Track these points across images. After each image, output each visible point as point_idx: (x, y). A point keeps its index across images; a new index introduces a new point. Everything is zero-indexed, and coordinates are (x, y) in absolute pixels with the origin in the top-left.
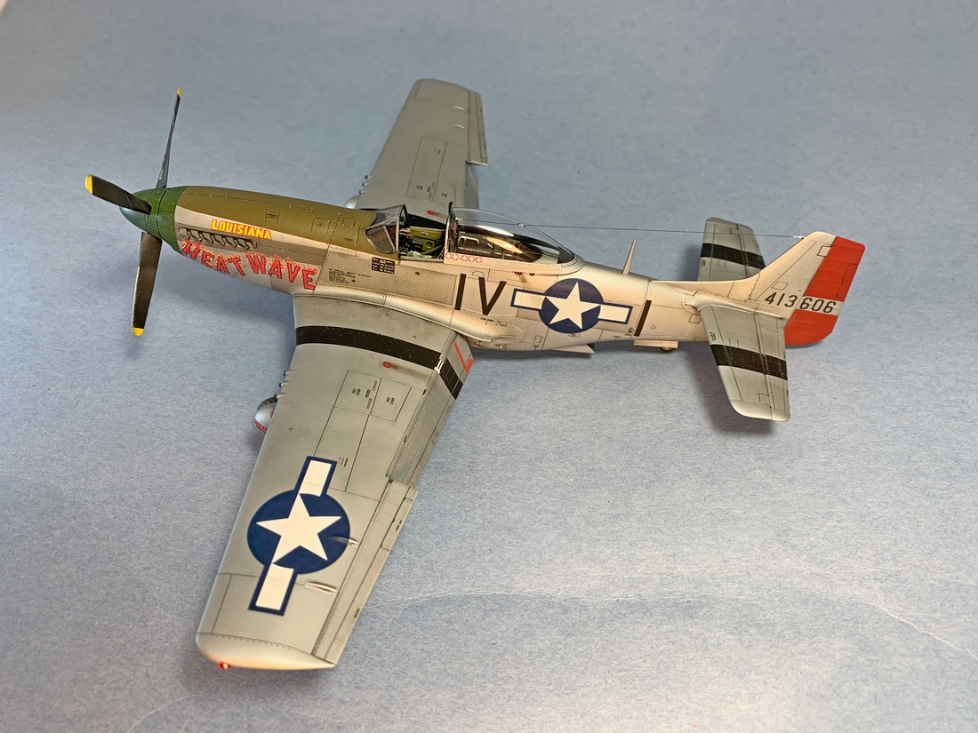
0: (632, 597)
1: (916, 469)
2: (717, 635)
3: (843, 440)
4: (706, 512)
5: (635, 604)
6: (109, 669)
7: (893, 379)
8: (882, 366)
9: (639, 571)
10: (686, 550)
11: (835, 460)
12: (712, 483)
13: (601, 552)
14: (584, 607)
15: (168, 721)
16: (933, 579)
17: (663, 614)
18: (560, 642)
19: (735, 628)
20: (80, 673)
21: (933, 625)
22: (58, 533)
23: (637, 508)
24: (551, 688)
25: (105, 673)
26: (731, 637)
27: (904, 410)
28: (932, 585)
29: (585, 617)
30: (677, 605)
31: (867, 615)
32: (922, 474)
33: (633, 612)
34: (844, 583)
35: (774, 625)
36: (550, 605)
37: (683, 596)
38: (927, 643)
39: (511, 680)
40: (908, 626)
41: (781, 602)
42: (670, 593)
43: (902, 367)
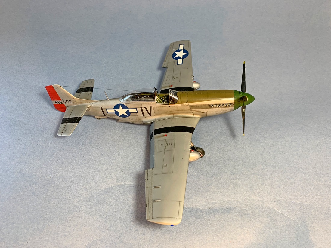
0: (213, 207)
1: (285, 170)
2: (235, 218)
3: (267, 162)
4: (232, 183)
5: (214, 210)
6: (74, 232)
7: (280, 143)
8: (277, 139)
9: (215, 200)
10: (227, 194)
11: (265, 168)
12: (233, 175)
13: (205, 195)
14: (201, 211)
15: (93, 246)
16: (288, 201)
17: (222, 212)
18: (196, 221)
19: (240, 216)
20: (66, 233)
21: (288, 213)
22: (50, 191)
23: (213, 182)
24: (194, 233)
25: (73, 233)
26: (239, 218)
27: (283, 152)
28: (288, 203)
29: (201, 213)
30: (225, 209)
31: (272, 211)
32: (287, 172)
33: (214, 212)
34: (267, 203)
35: (249, 215)
36: (192, 210)
37: (227, 207)
38: (286, 218)
39: (184, 232)
40: (282, 214)
41: (251, 208)
42: (223, 206)
43: (282, 139)
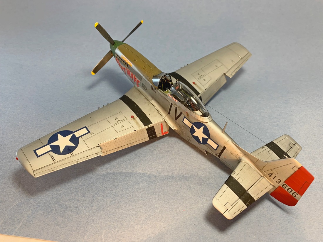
0: (170, 174)
2: (194, 186)
3: (240, 132)
5: (171, 176)
7: (258, 114)
8: (256, 110)
9: (173, 167)
10: (188, 161)
13: (162, 161)
14: (155, 177)
15: (24, 204)
17: (179, 179)
18: (146, 186)
19: (200, 184)
23: (175, 149)
24: (142, 198)
25: (6, 190)
26: (198, 186)
29: (155, 179)
30: (183, 177)
33: (170, 178)
35: (211, 184)
36: (145, 176)
37: (185, 175)
39: (130, 196)
42: (182, 173)
43: (262, 111)
